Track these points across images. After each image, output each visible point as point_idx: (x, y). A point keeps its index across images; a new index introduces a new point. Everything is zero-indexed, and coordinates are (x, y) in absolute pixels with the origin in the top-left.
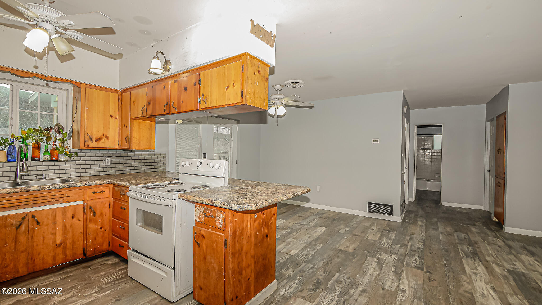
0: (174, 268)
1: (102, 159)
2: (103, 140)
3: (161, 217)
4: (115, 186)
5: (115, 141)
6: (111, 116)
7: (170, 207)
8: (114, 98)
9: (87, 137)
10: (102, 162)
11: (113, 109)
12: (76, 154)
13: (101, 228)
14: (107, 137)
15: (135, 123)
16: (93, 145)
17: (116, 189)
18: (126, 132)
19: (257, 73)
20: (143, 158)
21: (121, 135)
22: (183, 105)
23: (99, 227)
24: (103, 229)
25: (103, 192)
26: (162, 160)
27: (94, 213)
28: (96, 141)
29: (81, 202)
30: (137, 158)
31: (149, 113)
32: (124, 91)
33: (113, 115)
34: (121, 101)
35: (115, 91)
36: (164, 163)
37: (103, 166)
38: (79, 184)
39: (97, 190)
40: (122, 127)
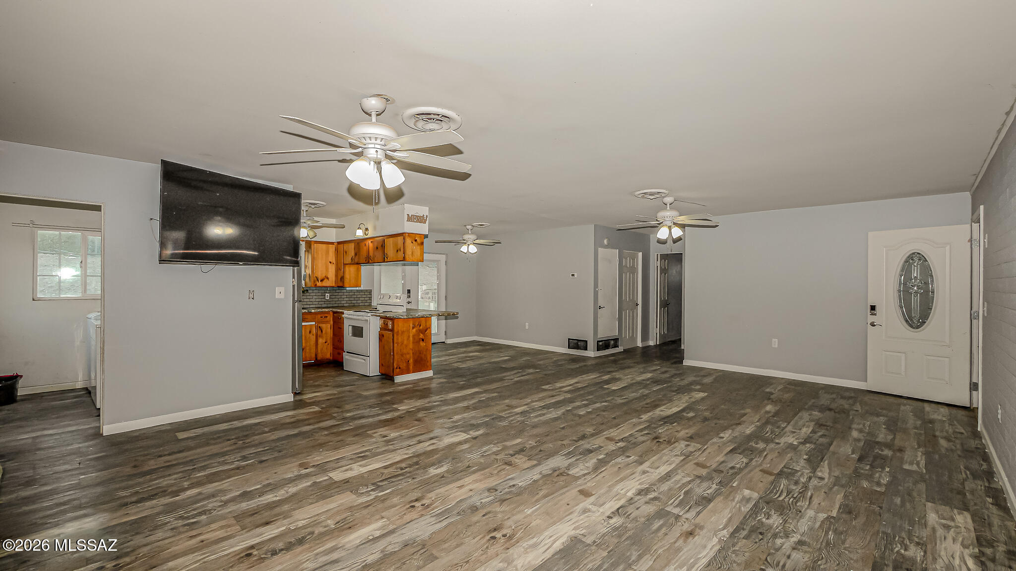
0: (369, 356)
1: (324, 294)
2: (325, 281)
3: (362, 328)
4: (334, 313)
5: (333, 282)
6: (330, 262)
7: (367, 320)
8: (332, 248)
9: (315, 279)
10: (323, 297)
11: (332, 257)
12: (307, 290)
13: (326, 342)
14: (328, 278)
15: (347, 268)
16: (319, 284)
17: (335, 315)
18: (341, 274)
19: (414, 242)
20: (353, 293)
21: (336, 276)
22: (376, 259)
23: (324, 341)
24: (327, 344)
25: (327, 317)
26: (368, 296)
27: (322, 331)
28: (321, 281)
29: (314, 323)
30: (347, 294)
31: (356, 261)
32: (339, 243)
33: (331, 261)
34: (337, 250)
35: (332, 243)
36: (370, 298)
37: (323, 300)
38: (313, 311)
39: (323, 316)
40: (338, 270)
